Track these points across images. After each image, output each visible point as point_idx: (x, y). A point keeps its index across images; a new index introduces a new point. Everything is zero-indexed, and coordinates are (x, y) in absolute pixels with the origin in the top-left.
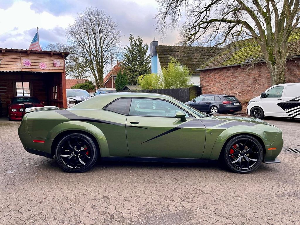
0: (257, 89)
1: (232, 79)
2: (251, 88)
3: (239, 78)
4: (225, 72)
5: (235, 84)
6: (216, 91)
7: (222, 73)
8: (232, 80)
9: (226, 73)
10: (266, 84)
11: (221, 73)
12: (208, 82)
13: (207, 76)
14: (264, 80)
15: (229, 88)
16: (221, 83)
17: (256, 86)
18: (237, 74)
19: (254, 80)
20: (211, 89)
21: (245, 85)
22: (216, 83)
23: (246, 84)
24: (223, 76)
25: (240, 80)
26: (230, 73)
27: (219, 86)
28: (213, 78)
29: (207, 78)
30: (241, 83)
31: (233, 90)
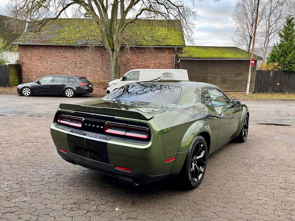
0: (90, 71)
1: (62, 59)
2: (84, 69)
3: (70, 59)
4: (54, 50)
5: (66, 64)
6: (43, 70)
7: (49, 51)
8: (63, 61)
10: (98, 67)
11: (48, 51)
12: (31, 59)
13: (29, 53)
14: (96, 63)
15: (60, 68)
16: (49, 62)
17: (89, 67)
18: (68, 54)
19: (87, 62)
20: (36, 67)
21: (77, 66)
22: (43, 62)
23: (78, 65)
24: (52, 55)
25: (72, 61)
26: (60, 53)
27: (46, 65)
28: (37, 56)
29: (29, 55)
30: (74, 64)
31: (65, 70)
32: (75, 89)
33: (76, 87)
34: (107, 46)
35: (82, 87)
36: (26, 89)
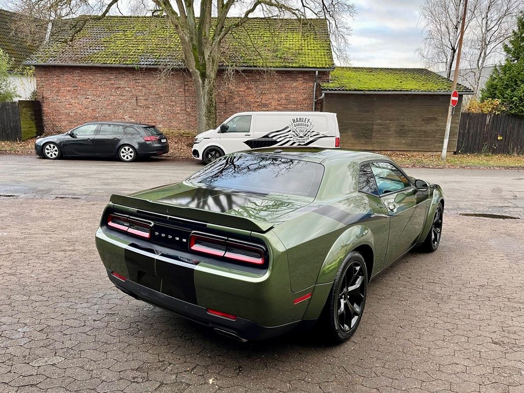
0: (162, 113)
1: (113, 90)
2: (152, 110)
3: (128, 91)
4: (98, 75)
5: (121, 101)
6: (80, 111)
7: (90, 77)
8: (114, 94)
9: (99, 78)
10: (178, 105)
11: (88, 77)
12: (58, 91)
13: (54, 80)
14: (174, 98)
15: (109, 107)
16: (90, 97)
17: (162, 107)
18: (124, 82)
19: (158, 96)
20: (68, 106)
21: (140, 105)
22: (79, 96)
23: (142, 103)
24: (94, 83)
25: (131, 94)
26: (109, 79)
27: (85, 102)
28: (69, 86)
29: (54, 84)
30: (134, 101)
31: (118, 112)
32: (136, 146)
33: (139, 144)
34: (193, 67)
35: (150, 144)
36: (50, 146)
